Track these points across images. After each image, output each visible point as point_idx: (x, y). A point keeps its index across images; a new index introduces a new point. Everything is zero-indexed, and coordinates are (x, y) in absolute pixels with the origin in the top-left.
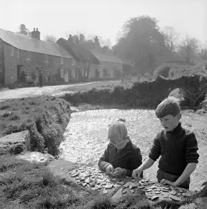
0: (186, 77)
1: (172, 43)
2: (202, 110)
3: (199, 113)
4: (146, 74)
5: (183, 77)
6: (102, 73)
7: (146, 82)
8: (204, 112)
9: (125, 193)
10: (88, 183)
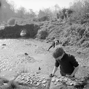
0: (28, 25)
1: (14, 8)
2: (37, 38)
4: (3, 22)
5: (27, 24)
8: (38, 40)
9: (56, 84)
10: (32, 82)
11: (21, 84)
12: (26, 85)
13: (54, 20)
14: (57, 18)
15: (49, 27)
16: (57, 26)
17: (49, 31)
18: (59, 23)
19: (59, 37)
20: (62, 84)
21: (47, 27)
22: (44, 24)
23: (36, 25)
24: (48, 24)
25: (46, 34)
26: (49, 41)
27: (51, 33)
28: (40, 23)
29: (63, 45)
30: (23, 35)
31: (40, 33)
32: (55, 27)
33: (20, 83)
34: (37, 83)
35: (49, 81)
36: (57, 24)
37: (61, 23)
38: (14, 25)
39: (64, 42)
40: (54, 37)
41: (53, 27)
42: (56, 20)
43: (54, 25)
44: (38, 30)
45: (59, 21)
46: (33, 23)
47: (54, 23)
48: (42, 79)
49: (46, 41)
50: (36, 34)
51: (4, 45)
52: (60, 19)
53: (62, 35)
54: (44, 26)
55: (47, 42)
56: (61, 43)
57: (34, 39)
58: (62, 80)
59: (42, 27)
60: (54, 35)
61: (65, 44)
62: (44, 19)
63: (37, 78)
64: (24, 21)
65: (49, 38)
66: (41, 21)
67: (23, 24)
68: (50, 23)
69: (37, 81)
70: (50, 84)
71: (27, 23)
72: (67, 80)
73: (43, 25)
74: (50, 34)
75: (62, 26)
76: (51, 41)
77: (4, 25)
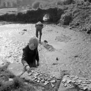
2: (60, 24)
3: (59, 26)
4: (28, 5)
6: (7, 4)
7: (33, 10)
8: (61, 25)
9: (66, 86)
10: (40, 80)
11: (28, 81)
12: (32, 83)
13: (81, 3)
14: (84, 1)
15: (74, 11)
16: (83, 10)
17: (73, 16)
18: (86, 6)
19: (84, 23)
20: (73, 87)
21: (71, 11)
22: (69, 8)
23: (59, 9)
24: (73, 8)
25: (70, 20)
26: (73, 27)
27: (75, 18)
28: (65, 7)
29: (87, 33)
30: (46, 19)
31: (64, 18)
32: (81, 12)
33: (27, 79)
34: (46, 81)
35: (59, 81)
36: (83, 8)
37: (88, 7)
38: (37, 9)
39: (89, 29)
40: (79, 22)
41: (79, 11)
42: (83, 4)
43: (80, 10)
44: (61, 15)
45: (86, 5)
46: (57, 7)
47: (80, 6)
48: (52, 78)
49: (70, 27)
50: (59, 19)
51: (25, 30)
52: (87, 2)
53: (88, 21)
54: (69, 10)
55: (70, 29)
56: (86, 30)
57: (57, 24)
58: (75, 81)
59: (66, 12)
60: (79, 21)
61: (90, 32)
62: (69, 2)
63: (46, 76)
64: (48, 4)
65: (73, 24)
66: (66, 5)
67: (47, 8)
68: (75, 7)
69: (46, 79)
70: (59, 85)
71: (51, 7)
72: (81, 82)
73: (67, 9)
74: (75, 20)
75: (89, 10)
76: (75, 28)
77: (29, 9)
